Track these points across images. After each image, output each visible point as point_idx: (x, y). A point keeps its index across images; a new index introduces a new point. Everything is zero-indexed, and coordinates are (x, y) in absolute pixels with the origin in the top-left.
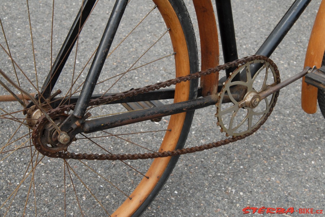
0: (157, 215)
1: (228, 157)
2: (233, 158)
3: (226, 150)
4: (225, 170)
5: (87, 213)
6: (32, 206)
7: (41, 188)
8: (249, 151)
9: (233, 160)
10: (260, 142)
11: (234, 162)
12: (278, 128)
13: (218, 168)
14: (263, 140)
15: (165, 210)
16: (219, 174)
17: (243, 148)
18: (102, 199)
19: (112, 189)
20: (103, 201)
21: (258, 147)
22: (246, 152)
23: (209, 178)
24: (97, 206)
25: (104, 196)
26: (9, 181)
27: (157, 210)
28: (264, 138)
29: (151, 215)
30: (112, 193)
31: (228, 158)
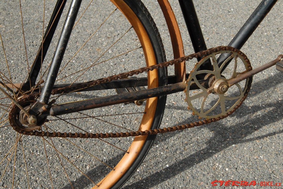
0: (146, 185)
1: (224, 136)
2: (227, 137)
3: (223, 130)
4: (217, 147)
5: (87, 180)
6: (45, 172)
7: (55, 158)
8: (245, 131)
9: (227, 139)
10: (258, 122)
11: (228, 141)
12: (279, 110)
13: (211, 145)
14: (261, 121)
15: (154, 181)
16: (211, 151)
17: (240, 128)
18: (102, 169)
19: (113, 161)
20: (103, 170)
21: (255, 127)
22: (242, 132)
23: (201, 154)
24: (97, 175)
25: (105, 167)
26: (32, 151)
27: (147, 180)
28: (262, 119)
29: (141, 184)
30: (112, 164)
31: (222, 137)
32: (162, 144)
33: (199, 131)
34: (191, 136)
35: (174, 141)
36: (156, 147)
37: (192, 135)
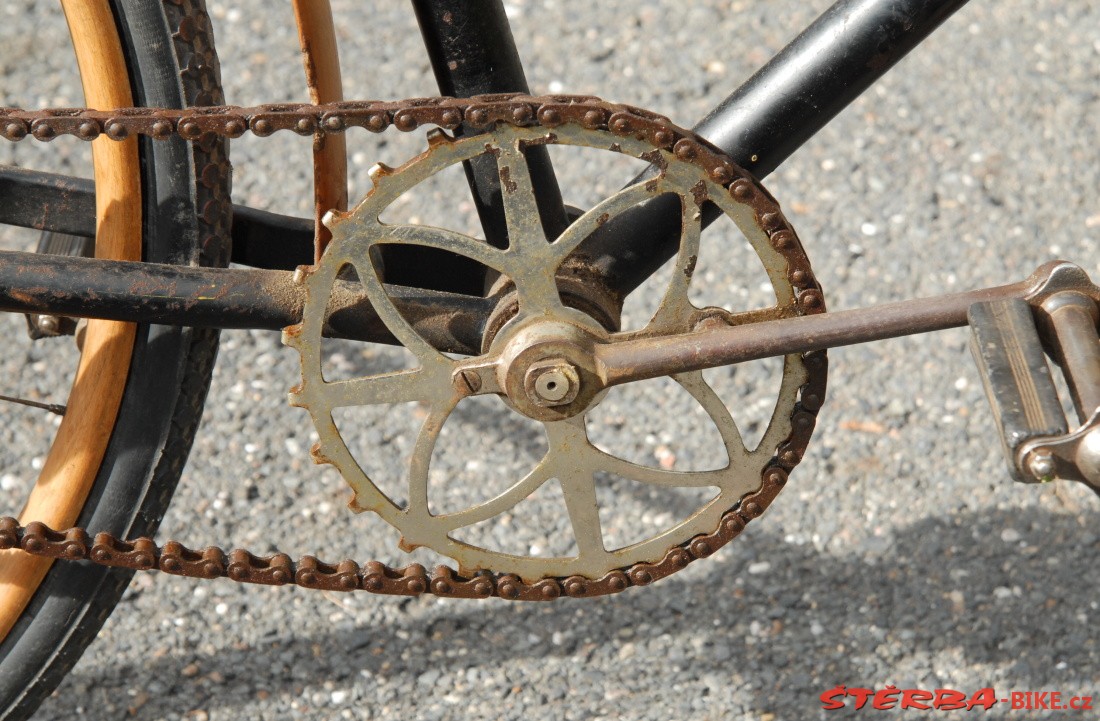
32: (381, 692)
33: (680, 683)
34: (600, 697)
35: (468, 694)
36: (326, 698)
37: (609, 697)
